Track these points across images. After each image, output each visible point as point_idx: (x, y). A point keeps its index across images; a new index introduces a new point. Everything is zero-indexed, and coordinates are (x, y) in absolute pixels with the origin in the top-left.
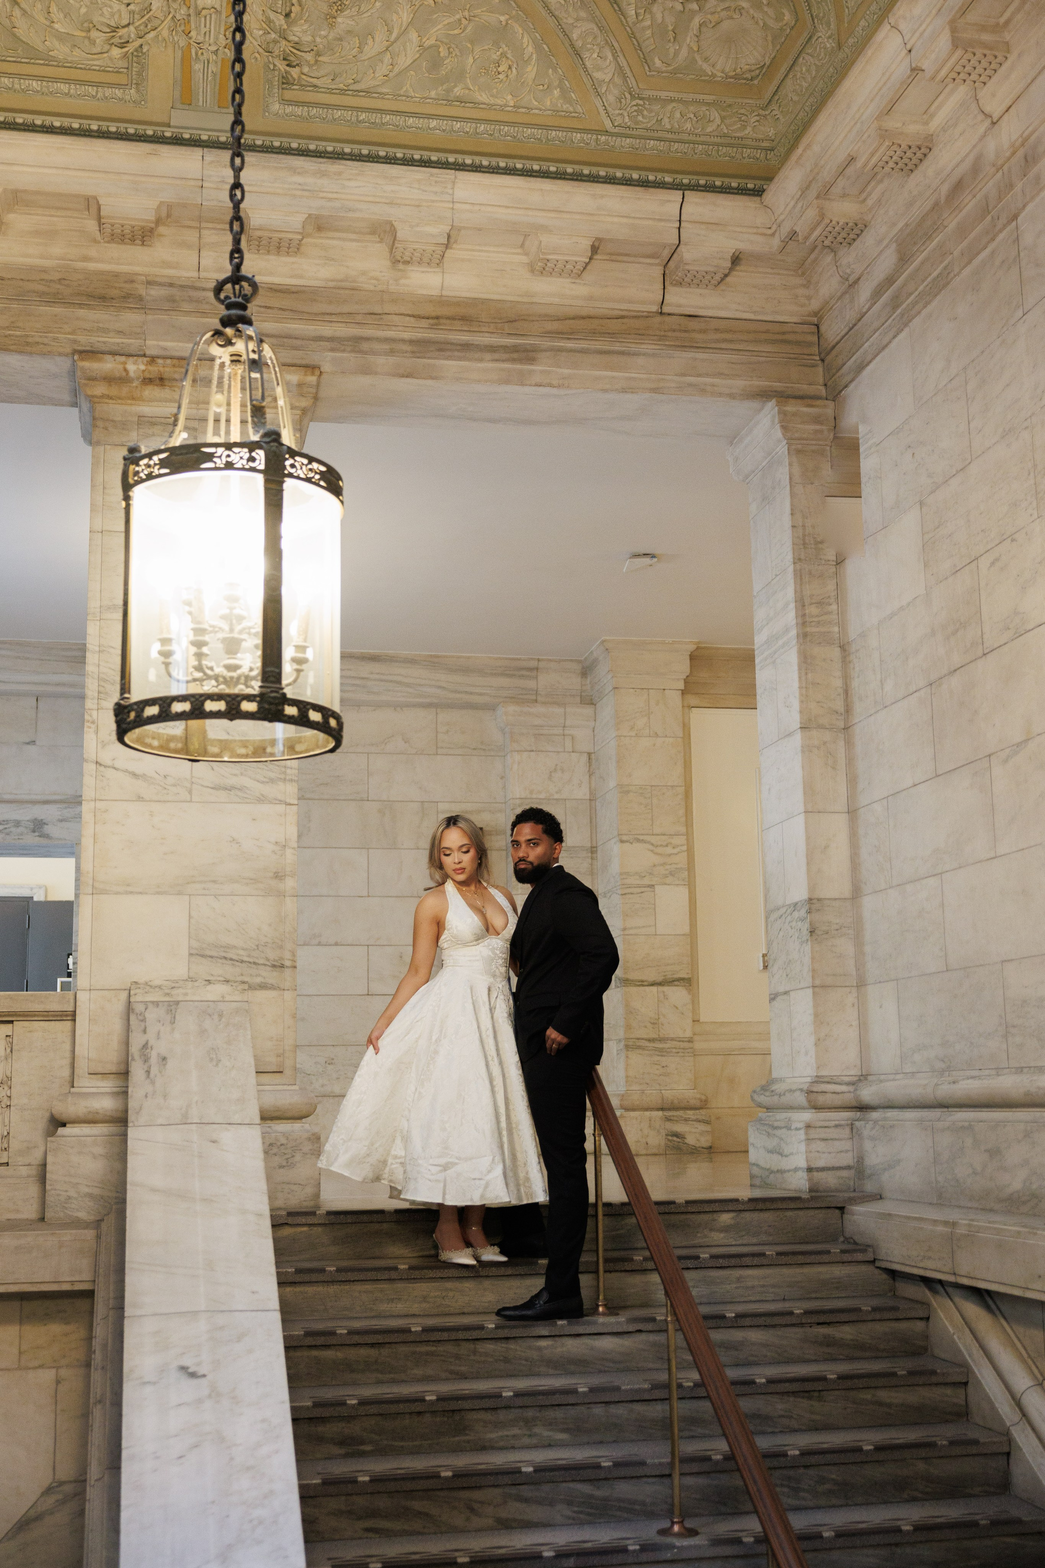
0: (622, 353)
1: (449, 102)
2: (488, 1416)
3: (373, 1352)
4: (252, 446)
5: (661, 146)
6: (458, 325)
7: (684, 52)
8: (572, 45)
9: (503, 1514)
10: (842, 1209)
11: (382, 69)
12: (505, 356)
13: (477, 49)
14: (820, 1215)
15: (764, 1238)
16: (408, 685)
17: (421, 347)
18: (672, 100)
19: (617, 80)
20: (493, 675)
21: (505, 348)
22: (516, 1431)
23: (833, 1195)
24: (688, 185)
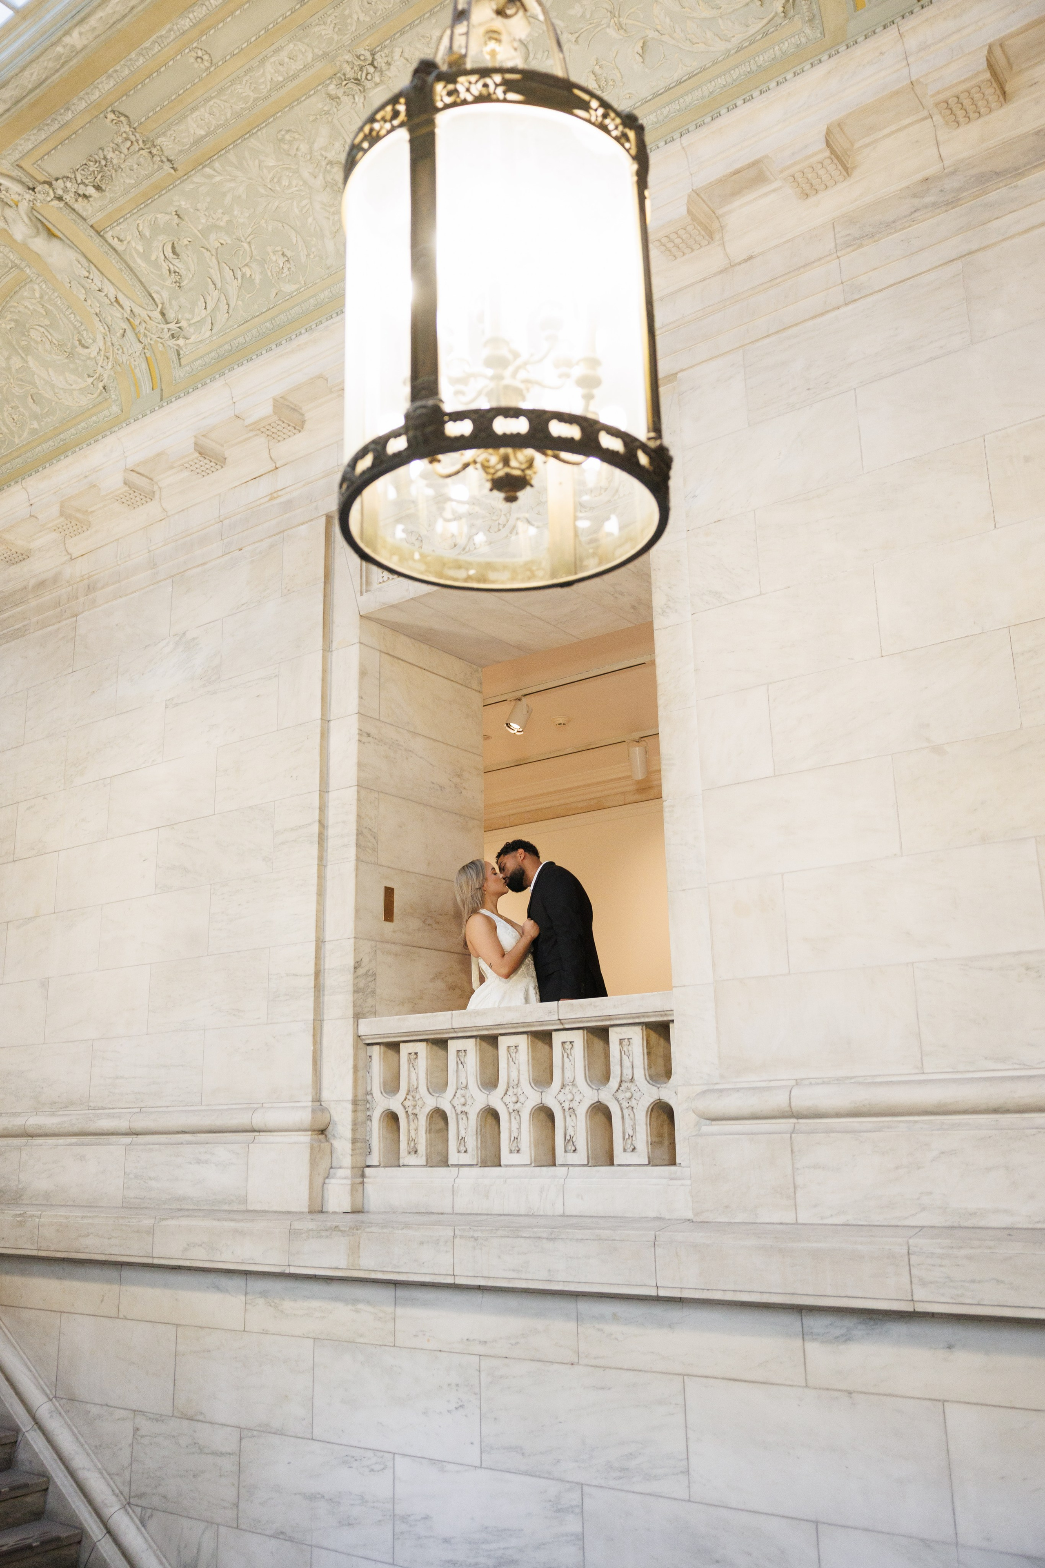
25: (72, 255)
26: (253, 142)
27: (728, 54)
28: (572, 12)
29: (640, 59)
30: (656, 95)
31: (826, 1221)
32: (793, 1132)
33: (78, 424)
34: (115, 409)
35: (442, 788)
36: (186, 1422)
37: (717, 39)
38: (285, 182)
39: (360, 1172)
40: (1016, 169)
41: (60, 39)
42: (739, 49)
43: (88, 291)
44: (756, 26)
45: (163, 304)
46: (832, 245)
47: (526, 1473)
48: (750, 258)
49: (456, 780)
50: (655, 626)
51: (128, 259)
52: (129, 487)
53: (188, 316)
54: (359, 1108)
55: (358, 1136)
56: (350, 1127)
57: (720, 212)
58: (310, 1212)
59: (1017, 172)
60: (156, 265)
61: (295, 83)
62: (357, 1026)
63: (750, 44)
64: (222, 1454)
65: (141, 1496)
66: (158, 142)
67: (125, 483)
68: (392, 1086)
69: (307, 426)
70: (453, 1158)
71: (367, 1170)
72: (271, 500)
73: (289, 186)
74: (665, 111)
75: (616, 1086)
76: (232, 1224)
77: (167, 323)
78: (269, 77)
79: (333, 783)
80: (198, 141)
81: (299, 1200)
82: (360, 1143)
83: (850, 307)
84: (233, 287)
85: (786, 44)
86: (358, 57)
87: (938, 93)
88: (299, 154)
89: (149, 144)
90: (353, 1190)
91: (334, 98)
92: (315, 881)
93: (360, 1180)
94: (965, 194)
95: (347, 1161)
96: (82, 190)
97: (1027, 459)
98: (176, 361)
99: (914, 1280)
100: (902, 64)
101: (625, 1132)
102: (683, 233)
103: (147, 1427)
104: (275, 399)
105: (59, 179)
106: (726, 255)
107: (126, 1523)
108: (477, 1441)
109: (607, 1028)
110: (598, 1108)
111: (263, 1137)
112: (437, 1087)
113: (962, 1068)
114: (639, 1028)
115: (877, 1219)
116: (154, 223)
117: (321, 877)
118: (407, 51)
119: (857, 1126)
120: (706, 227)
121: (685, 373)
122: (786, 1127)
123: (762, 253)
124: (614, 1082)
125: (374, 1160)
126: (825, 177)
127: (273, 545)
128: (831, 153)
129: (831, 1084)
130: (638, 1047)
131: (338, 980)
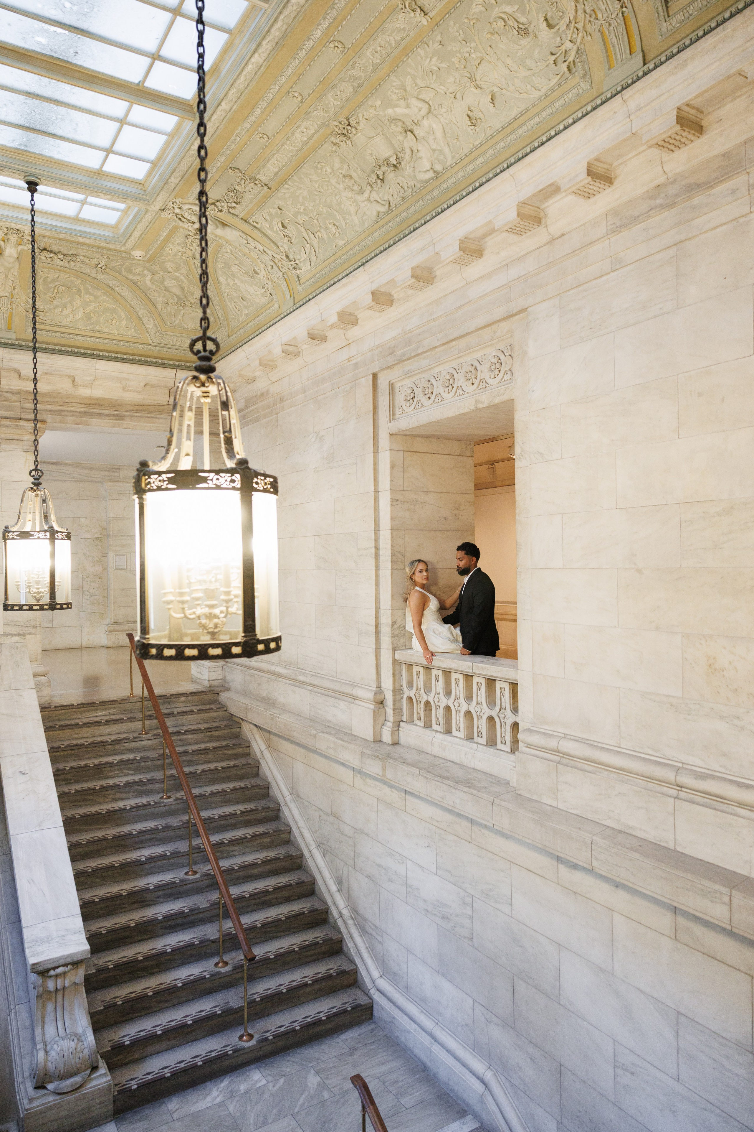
0: (154, 418)
1: (94, 331)
2: (109, 769)
3: (72, 752)
4: (46, 531)
5: (169, 350)
6: (97, 407)
7: (177, 321)
8: (139, 316)
9: (114, 797)
10: (218, 694)
11: (69, 319)
12: (114, 418)
13: (105, 316)
14: (212, 696)
15: (194, 704)
16: (67, 474)
17: (83, 414)
18: (173, 335)
19: (154, 327)
20: (103, 470)
21: (114, 415)
22: (118, 772)
23: (216, 689)
24: (178, 366)
25: (236, 233)
26: (303, 170)
27: (540, 99)
28: (449, 81)
29: (492, 105)
30: (504, 128)
31: (569, 811)
32: (559, 763)
33: (263, 313)
34: (276, 306)
35: (446, 518)
36: (336, 819)
37: (533, 89)
38: (325, 188)
39: (397, 725)
41: (189, 149)
42: (546, 96)
43: (249, 249)
44: (555, 80)
45: (285, 252)
46: (605, 231)
47: (452, 883)
48: (563, 235)
49: (456, 512)
50: (515, 466)
51: (263, 231)
52: (286, 353)
53: (299, 257)
54: (397, 693)
55: (396, 707)
56: (392, 703)
57: (542, 207)
58: (374, 742)
59: (707, 185)
60: (276, 232)
61: (314, 140)
62: (394, 654)
64: (348, 837)
65: (323, 844)
66: (257, 177)
67: (283, 352)
68: (410, 685)
69: (359, 322)
70: (435, 727)
71: (401, 723)
72: (348, 361)
73: (328, 189)
74: (509, 139)
75: (498, 710)
76: (342, 742)
77: (291, 261)
78: (299, 140)
79: (381, 527)
80: (276, 174)
81: (370, 736)
82: (397, 710)
83: (615, 273)
84: (315, 242)
85: (571, 94)
86: (340, 123)
87: (648, 141)
88: (327, 173)
89: (254, 180)
90: (393, 733)
91: (335, 144)
92: (374, 578)
93: (397, 728)
94: (679, 199)
95: (391, 719)
96: (229, 205)
97: (700, 395)
98: (298, 283)
99: (593, 857)
100: (628, 120)
101: (501, 734)
102: (519, 225)
103: (323, 816)
104: (338, 313)
105: (218, 201)
106: (549, 233)
107: (317, 854)
108: (435, 863)
109: (495, 680)
110: (491, 719)
111: (356, 701)
112: (428, 690)
113: (637, 749)
114: (508, 684)
115: (590, 816)
116: (270, 214)
117: (377, 576)
118: (365, 115)
119: (586, 767)
120: (535, 217)
121: (531, 308)
122: (556, 758)
123: (569, 232)
124: (497, 708)
125: (404, 718)
126: (595, 189)
127: (351, 388)
128: (593, 178)
129: (578, 741)
130: (507, 693)
131: (386, 630)
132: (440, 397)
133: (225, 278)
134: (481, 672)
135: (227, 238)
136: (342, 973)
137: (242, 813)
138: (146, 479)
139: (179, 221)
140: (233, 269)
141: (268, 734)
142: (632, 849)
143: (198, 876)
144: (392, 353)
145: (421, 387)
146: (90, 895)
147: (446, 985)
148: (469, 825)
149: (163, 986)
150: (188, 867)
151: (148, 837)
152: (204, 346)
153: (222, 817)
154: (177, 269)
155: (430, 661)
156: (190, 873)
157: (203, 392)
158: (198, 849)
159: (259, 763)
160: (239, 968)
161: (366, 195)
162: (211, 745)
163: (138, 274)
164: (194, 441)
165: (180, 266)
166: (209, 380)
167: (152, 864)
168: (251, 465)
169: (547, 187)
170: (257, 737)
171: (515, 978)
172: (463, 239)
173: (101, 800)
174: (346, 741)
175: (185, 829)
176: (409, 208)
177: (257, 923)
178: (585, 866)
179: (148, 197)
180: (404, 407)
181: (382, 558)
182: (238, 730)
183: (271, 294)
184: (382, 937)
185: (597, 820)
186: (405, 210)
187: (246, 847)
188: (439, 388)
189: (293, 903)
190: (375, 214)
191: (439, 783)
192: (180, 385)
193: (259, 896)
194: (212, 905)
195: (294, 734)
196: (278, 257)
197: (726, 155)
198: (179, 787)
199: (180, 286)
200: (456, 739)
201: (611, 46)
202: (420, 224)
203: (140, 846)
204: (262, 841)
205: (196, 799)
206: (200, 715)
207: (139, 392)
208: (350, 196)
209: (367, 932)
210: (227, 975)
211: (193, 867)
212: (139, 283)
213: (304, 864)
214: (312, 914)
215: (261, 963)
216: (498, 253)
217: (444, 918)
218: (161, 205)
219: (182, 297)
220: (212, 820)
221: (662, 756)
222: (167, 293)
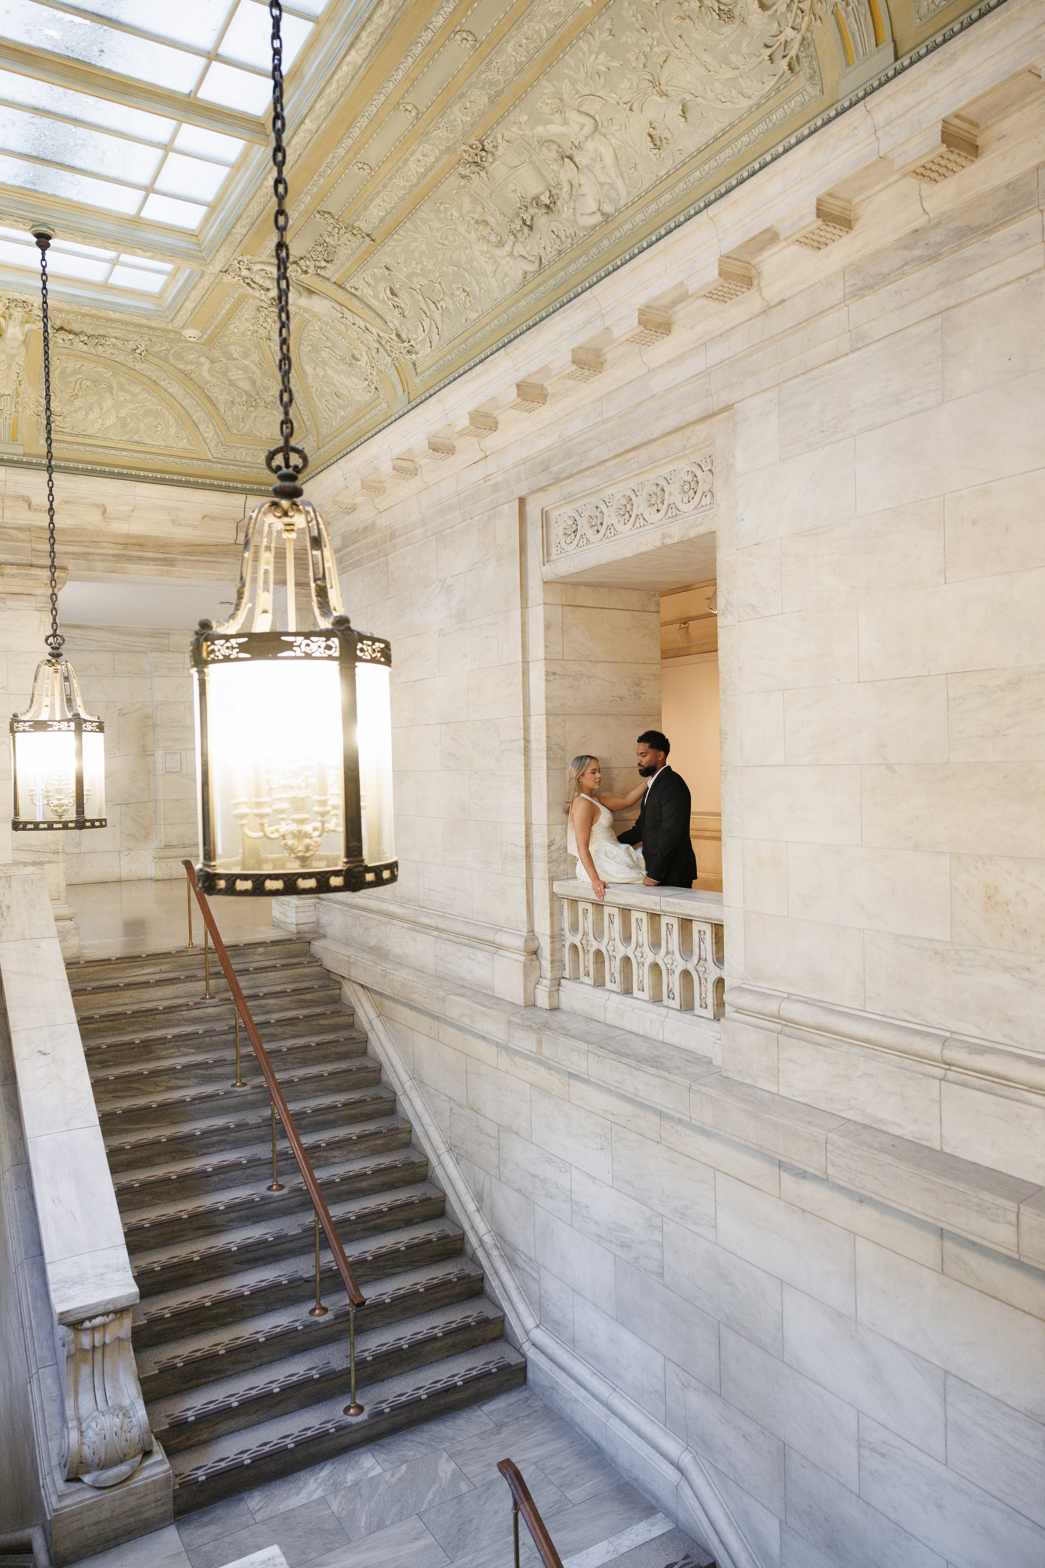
0: (217, 562)
1: (132, 442)
2: (162, 1046)
3: (110, 1023)
4: (69, 720)
5: (236, 468)
6: (136, 548)
7: (247, 427)
8: (193, 421)
9: (169, 1085)
10: (309, 943)
11: (97, 426)
12: (160, 563)
13: (146, 421)
14: (301, 945)
15: (277, 956)
16: (97, 641)
17: (118, 557)
18: (241, 447)
19: (215, 437)
20: (146, 636)
21: (160, 559)
22: (173, 1051)
23: (306, 935)
24: (249, 490)
25: (328, 303)
26: (420, 214)
27: (750, 111)
28: (623, 86)
29: (683, 120)
30: (699, 151)
31: (795, 1098)
32: (780, 1033)
33: (365, 415)
34: (384, 405)
35: (621, 698)
36: (473, 1113)
37: (740, 96)
38: (451, 238)
39: (557, 982)
40: (987, 226)
41: (262, 184)
42: (759, 106)
43: (346, 326)
44: (771, 83)
45: (396, 329)
46: (841, 295)
47: (635, 1199)
48: (783, 301)
49: (636, 689)
50: (719, 625)
51: (365, 300)
52: (398, 471)
53: (414, 336)
54: (556, 940)
55: (555, 958)
56: (549, 953)
57: (754, 262)
58: (525, 1006)
59: (984, 229)
60: (383, 302)
61: (434, 171)
62: (551, 886)
63: (767, 101)
64: (491, 1137)
65: (456, 1147)
66: (356, 224)
67: (394, 469)
68: (574, 928)
69: (500, 426)
70: (609, 985)
71: (563, 981)
72: (485, 481)
73: (455, 241)
74: (707, 168)
75: (696, 962)
76: (481, 1008)
77: (403, 342)
78: (414, 171)
79: (533, 711)
80: (382, 220)
81: (519, 999)
82: (556, 962)
83: (856, 354)
84: (437, 315)
85: (793, 103)
86: (471, 147)
87: (902, 167)
88: (454, 218)
89: (351, 229)
90: (551, 995)
91: (463, 177)
92: (523, 781)
93: (557, 988)
94: (945, 249)
95: (549, 975)
96: (318, 264)
97: (974, 522)
98: (414, 373)
99: (828, 1161)
100: (874, 138)
101: (701, 994)
102: (721, 288)
103: (456, 1109)
104: (470, 414)
105: (301, 258)
106: (763, 299)
107: (448, 1161)
108: (611, 1172)
109: (691, 920)
110: (686, 974)
111: (501, 952)
112: (599, 934)
113: (889, 1014)
114: (709, 926)
115: (824, 1106)
116: (374, 275)
117: (527, 779)
118: (506, 135)
119: (818, 1039)
120: (744, 276)
121: (738, 405)
122: (777, 1027)
123: (792, 297)
124: (695, 959)
125: (567, 974)
126: (828, 235)
127: (489, 518)
128: (824, 221)
129: (807, 1003)
130: (709, 938)
131: (540, 852)
132: (612, 530)
133: (312, 366)
134: (672, 910)
135: (314, 310)
136: (484, 1322)
137: (344, 1105)
138: (209, 646)
139: (248, 288)
140: (323, 354)
141: (378, 997)
142: (882, 1150)
143: (285, 1191)
144: (546, 469)
145: (586, 516)
146: (138, 1218)
147: (627, 1338)
148: (657, 1119)
149: (239, 1342)
150: (272, 1180)
151: (215, 1139)
152: (287, 460)
153: (317, 1111)
154: (246, 355)
155: (602, 895)
156: (274, 1187)
157: (286, 525)
158: (284, 1155)
159: (367, 1037)
160: (341, 1317)
161: (508, 248)
162: (301, 1013)
163: (192, 363)
164: (274, 594)
165: (250, 350)
166: (294, 507)
167: (222, 1176)
168: (353, 625)
169: (761, 233)
170: (364, 1001)
171: (722, 1328)
172: (643, 308)
173: (151, 1089)
174: (486, 1006)
175: (267, 1128)
176: (569, 264)
177: (367, 1254)
178: (817, 1173)
179: (203, 255)
180: (563, 545)
181: (534, 754)
182: (337, 991)
183: (376, 388)
184: (539, 1273)
185: (833, 1111)
186: (563, 269)
187: (352, 1151)
188: (611, 517)
189: (416, 1227)
190: (520, 274)
191: (615, 1063)
192: (254, 515)
193: (368, 1218)
194: (304, 1231)
195: (416, 997)
196: (386, 336)
197: (1011, 187)
198: (257, 1071)
199: (250, 378)
200: (637, 1001)
201: (849, 34)
202: (584, 288)
203: (205, 1151)
204: (372, 1143)
205: (281, 1086)
206: (285, 972)
207: (195, 527)
208: (486, 249)
209: (517, 1266)
210: (327, 1325)
211: (279, 1179)
212: (193, 375)
213: (430, 1174)
214: (442, 1242)
215: (373, 1310)
216: (693, 327)
217: (623, 1246)
218: (222, 265)
219: (254, 393)
220: (303, 1116)
221: (923, 1023)
222: (232, 388)
